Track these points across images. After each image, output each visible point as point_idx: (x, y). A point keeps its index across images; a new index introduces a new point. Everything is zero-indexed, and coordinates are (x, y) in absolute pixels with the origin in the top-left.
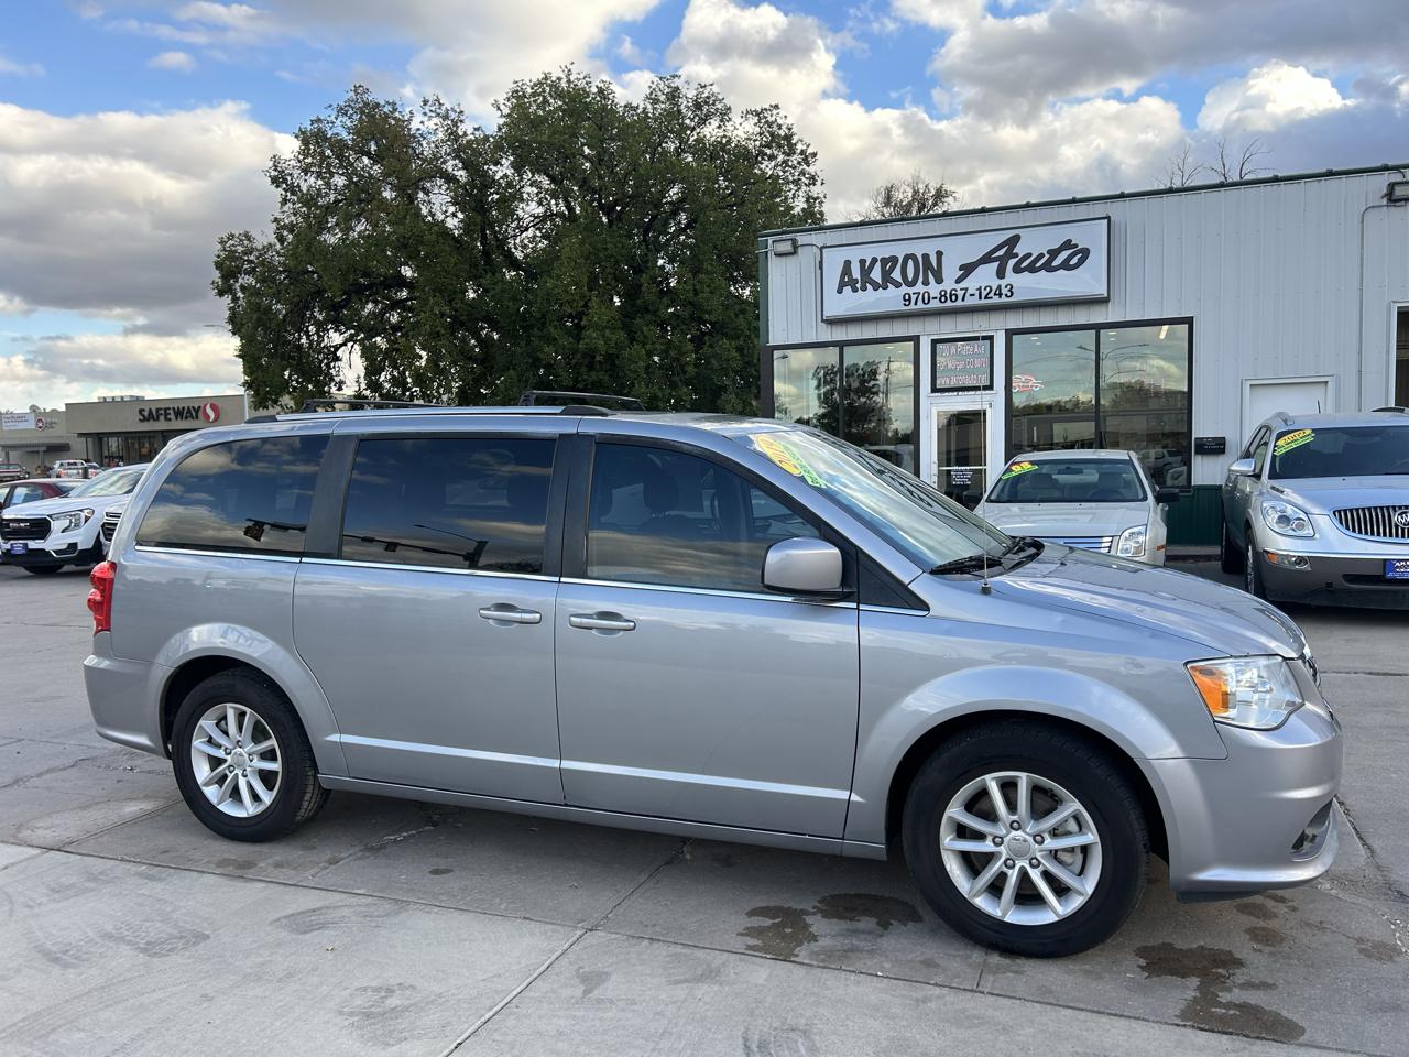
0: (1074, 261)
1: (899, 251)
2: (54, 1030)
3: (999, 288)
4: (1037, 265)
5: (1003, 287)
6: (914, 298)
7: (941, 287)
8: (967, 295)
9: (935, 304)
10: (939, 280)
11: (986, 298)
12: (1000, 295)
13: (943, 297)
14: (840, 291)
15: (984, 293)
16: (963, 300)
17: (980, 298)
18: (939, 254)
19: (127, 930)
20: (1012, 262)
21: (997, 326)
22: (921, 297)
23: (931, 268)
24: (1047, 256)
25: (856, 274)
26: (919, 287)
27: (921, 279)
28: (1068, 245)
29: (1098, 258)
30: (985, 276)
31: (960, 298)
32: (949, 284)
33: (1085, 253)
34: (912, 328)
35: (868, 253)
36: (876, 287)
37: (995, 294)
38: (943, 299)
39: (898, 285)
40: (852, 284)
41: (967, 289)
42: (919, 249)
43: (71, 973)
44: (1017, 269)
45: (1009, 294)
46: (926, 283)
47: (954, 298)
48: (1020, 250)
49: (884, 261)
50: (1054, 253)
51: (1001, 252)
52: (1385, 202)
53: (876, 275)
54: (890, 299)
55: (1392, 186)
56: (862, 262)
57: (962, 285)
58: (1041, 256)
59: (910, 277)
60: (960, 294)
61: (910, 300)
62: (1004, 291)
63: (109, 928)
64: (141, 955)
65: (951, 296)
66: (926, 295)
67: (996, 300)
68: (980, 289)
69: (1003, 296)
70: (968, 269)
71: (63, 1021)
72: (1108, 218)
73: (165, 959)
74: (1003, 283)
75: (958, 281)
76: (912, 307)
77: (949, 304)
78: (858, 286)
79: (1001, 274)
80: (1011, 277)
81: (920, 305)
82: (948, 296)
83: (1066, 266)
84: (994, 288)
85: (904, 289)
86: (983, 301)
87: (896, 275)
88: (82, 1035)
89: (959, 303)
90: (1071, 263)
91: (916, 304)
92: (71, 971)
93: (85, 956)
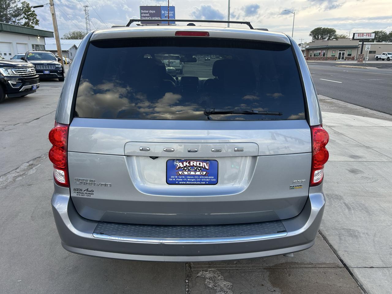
2: (372, 192)
19: (343, 207)
43: (363, 202)
63: (347, 210)
64: (344, 198)
71: (369, 193)
73: (339, 194)
88: (366, 189)
92: (363, 203)
93: (357, 205)
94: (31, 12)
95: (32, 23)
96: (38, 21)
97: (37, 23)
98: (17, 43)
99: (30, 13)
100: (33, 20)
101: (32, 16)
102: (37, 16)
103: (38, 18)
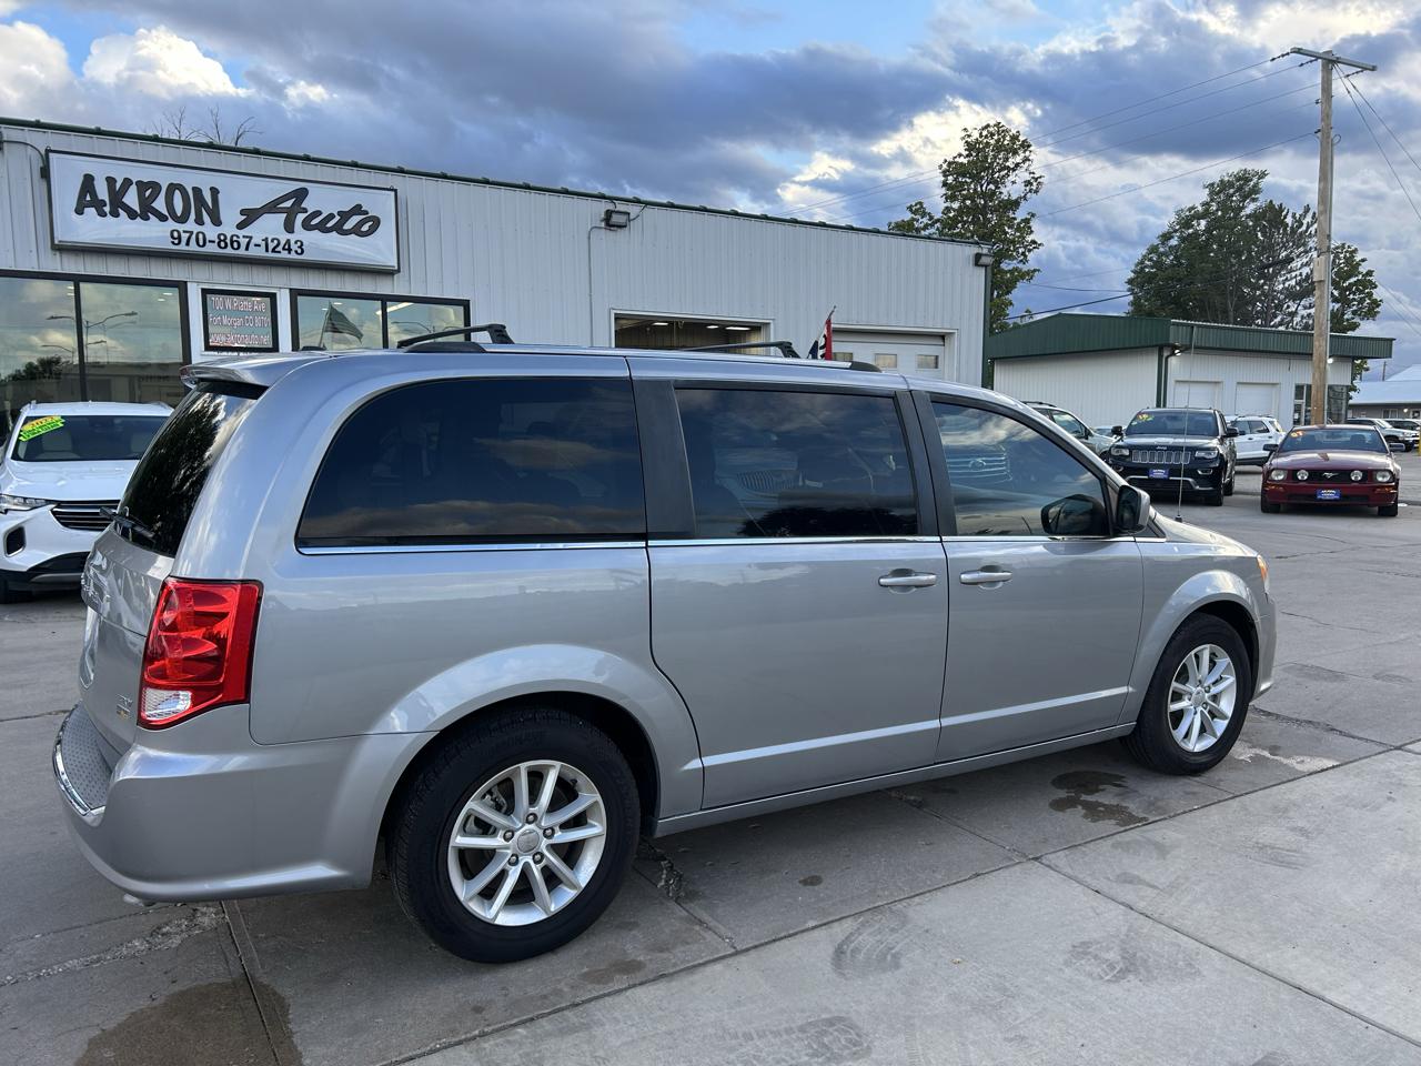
0: (365, 228)
1: (165, 177)
3: (288, 241)
4: (329, 225)
5: (292, 242)
6: (185, 236)
7: (219, 230)
8: (251, 245)
9: (211, 249)
10: (217, 222)
11: (273, 251)
12: (289, 250)
13: (221, 241)
14: (79, 211)
15: (271, 246)
16: (247, 249)
17: (267, 250)
18: (214, 192)
20: (301, 217)
21: (281, 285)
22: (194, 236)
23: (205, 206)
24: (338, 218)
25: (102, 192)
26: (191, 225)
27: (193, 216)
28: (357, 210)
29: (387, 229)
30: (270, 227)
31: (243, 246)
32: (228, 228)
33: (376, 222)
34: (176, 272)
35: (120, 172)
36: (132, 215)
37: (284, 249)
38: (223, 244)
39: (162, 218)
40: (98, 205)
41: (251, 238)
42: (190, 180)
44: (307, 226)
45: (299, 251)
46: (199, 221)
47: (235, 245)
48: (310, 204)
49: (142, 186)
50: (345, 216)
51: (288, 204)
52: (603, 224)
53: (131, 199)
54: (153, 233)
55: (609, 214)
56: (111, 181)
57: (246, 232)
58: (331, 216)
59: (179, 210)
60: (244, 242)
61: (179, 238)
62: (294, 247)
65: (232, 242)
66: (201, 236)
67: (284, 255)
68: (266, 239)
69: (293, 252)
70: (250, 216)
72: (396, 191)
74: (293, 238)
75: (241, 226)
76: (183, 247)
77: (229, 251)
78: (107, 209)
79: (289, 228)
80: (300, 233)
81: (193, 247)
82: (228, 241)
83: (356, 231)
84: (283, 242)
85: (171, 225)
86: (270, 255)
87: (160, 204)
89: (242, 252)
90: (363, 229)
91: (188, 244)
94: (1360, 277)
95: (1354, 313)
96: (1378, 306)
97: (1371, 311)
98: (1238, 383)
99: (1353, 280)
100: (1361, 301)
101: (1357, 289)
102: (1376, 287)
103: (1377, 294)
